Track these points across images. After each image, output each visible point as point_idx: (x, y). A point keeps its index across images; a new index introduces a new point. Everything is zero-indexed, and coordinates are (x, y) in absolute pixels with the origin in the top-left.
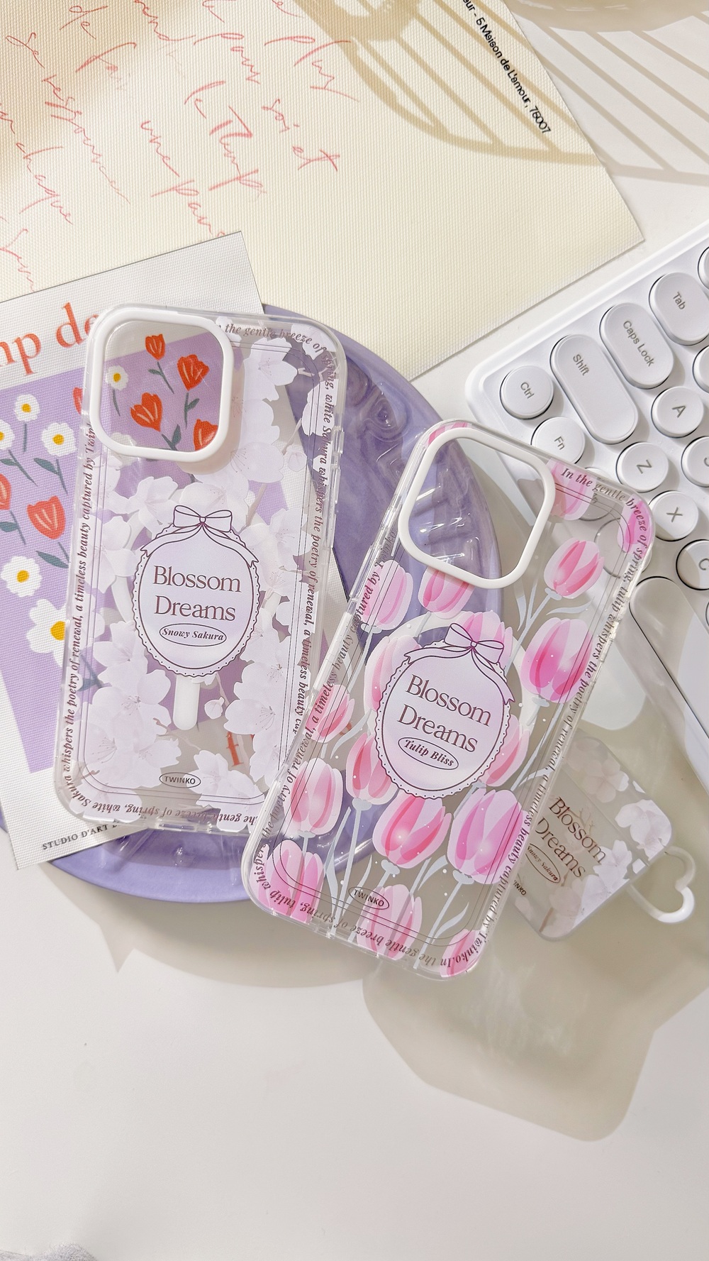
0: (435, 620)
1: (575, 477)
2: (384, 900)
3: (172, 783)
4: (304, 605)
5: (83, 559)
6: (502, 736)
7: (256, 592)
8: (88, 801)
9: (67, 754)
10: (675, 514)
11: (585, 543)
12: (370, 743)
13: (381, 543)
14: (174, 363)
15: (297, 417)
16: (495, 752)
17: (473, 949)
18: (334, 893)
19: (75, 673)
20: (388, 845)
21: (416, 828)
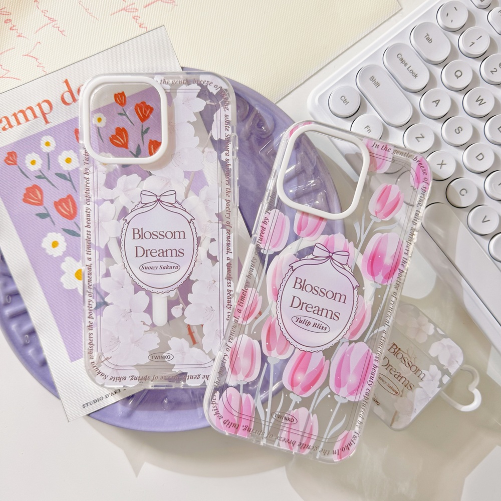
0: (305, 242)
1: (380, 147)
2: (294, 418)
3: (156, 360)
4: (225, 242)
5: (89, 229)
6: (354, 309)
7: (195, 238)
8: (106, 376)
9: (91, 348)
10: (442, 164)
11: (391, 186)
12: (274, 322)
13: (267, 200)
14: (132, 108)
15: (209, 129)
16: (351, 319)
17: (352, 442)
18: (262, 417)
19: (91, 298)
20: (293, 383)
21: (309, 371)
